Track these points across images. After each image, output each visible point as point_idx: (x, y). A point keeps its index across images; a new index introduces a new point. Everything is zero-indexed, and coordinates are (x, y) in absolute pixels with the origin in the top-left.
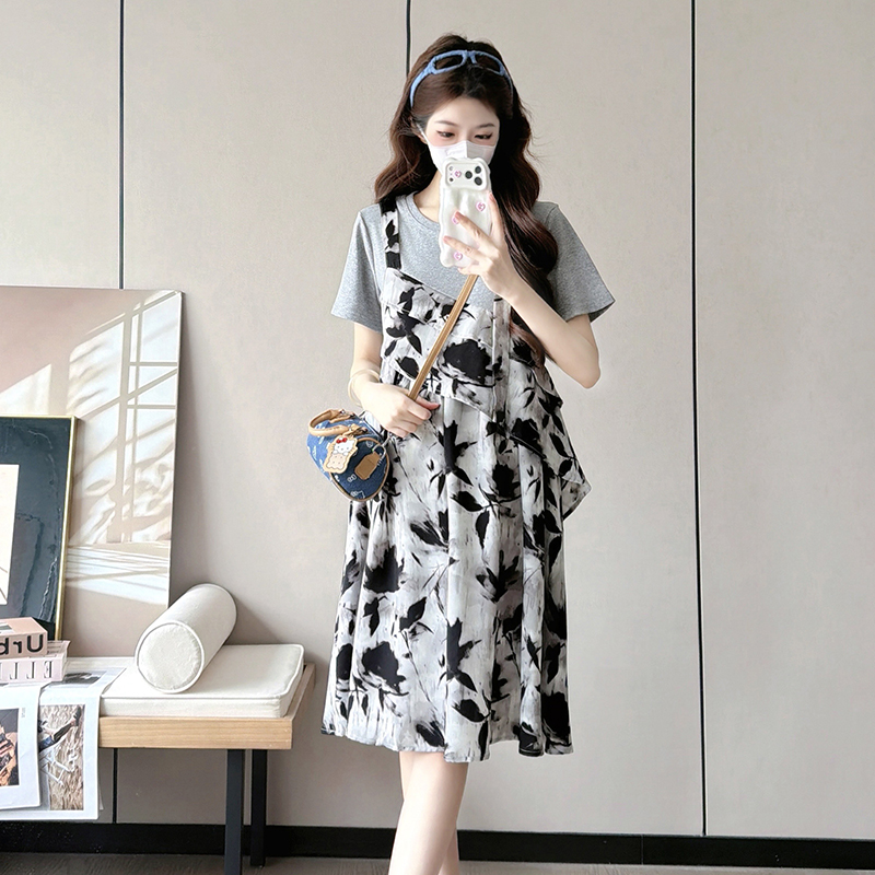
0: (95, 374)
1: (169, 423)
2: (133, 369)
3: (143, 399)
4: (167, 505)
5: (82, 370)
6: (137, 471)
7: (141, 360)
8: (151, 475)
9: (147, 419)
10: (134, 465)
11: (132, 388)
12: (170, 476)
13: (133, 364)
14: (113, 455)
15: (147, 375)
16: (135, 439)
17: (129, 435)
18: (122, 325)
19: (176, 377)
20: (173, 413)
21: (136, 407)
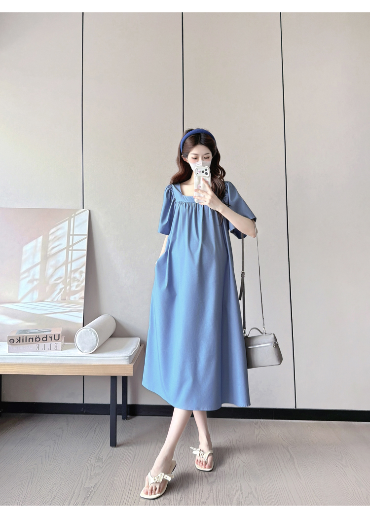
0: (58, 238)
1: (84, 256)
2: (71, 237)
3: (75, 247)
4: (83, 286)
5: (53, 237)
6: (72, 273)
7: (74, 234)
8: (77, 275)
9: (76, 255)
10: (71, 271)
11: (71, 244)
12: (84, 275)
13: (71, 235)
14: (64, 267)
15: (76, 239)
16: (72, 261)
17: (70, 260)
18: (68, 221)
19: (87, 239)
20: (86, 252)
21: (72, 250)
